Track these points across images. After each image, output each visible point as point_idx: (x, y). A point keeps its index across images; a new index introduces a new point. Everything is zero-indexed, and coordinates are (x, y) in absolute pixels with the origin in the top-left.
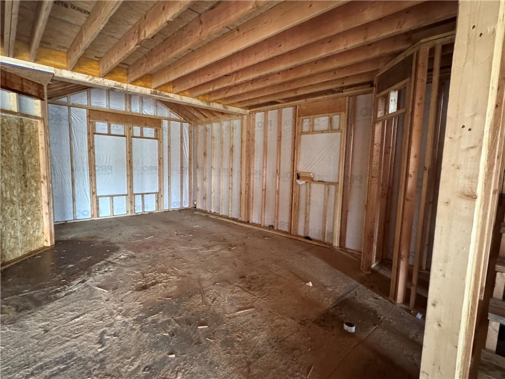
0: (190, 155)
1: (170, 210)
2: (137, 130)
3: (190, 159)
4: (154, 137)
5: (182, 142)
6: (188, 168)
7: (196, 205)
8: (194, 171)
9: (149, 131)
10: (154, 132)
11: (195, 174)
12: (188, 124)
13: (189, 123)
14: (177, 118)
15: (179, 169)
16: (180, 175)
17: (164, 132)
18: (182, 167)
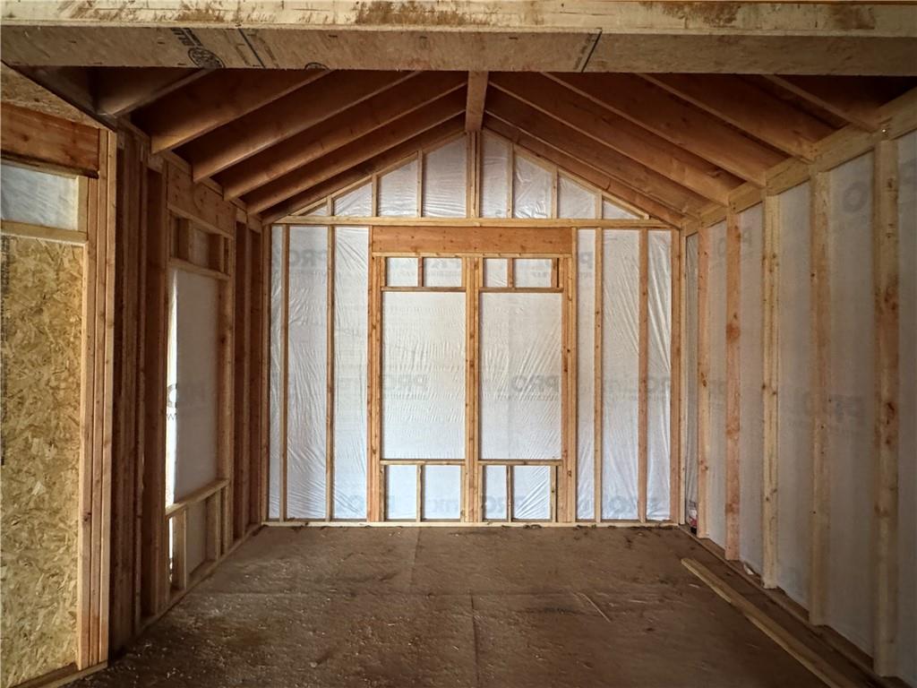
0: (675, 338)
1: (599, 525)
2: (497, 270)
3: (676, 352)
4: (550, 286)
5: (644, 294)
6: (668, 383)
7: (695, 522)
8: (691, 392)
9: (535, 270)
10: (550, 270)
11: (695, 403)
12: (667, 234)
13: (673, 226)
14: (629, 216)
15: (635, 385)
16: (636, 406)
17: (583, 268)
18: (644, 380)
